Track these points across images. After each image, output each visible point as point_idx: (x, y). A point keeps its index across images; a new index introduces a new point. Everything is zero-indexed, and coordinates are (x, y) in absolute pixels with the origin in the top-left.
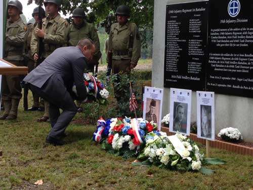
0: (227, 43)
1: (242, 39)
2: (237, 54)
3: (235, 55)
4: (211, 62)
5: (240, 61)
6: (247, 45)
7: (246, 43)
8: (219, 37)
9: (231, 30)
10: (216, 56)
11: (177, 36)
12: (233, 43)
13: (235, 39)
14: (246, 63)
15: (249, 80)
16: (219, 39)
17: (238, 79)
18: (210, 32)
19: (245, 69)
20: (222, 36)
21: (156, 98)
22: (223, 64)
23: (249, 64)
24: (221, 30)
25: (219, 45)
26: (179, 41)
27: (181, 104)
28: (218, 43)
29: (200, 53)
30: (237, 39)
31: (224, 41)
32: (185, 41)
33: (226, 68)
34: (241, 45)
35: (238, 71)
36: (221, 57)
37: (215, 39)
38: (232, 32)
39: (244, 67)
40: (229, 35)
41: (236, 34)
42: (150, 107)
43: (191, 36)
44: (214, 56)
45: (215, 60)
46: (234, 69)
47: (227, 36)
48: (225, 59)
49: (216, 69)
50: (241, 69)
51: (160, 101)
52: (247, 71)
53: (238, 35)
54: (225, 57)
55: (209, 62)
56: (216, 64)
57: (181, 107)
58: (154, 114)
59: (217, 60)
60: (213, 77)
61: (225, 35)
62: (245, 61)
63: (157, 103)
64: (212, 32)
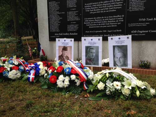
0: (99, 11)
1: (111, 7)
2: (107, 17)
3: (105, 17)
4: (86, 23)
5: (110, 20)
6: (115, 10)
7: (114, 9)
8: (92, 8)
9: (102, 2)
10: (90, 20)
11: (57, 11)
12: (103, 11)
13: (105, 8)
14: (115, 21)
15: (117, 31)
16: (92, 9)
17: (108, 31)
18: (84, 5)
19: (114, 25)
20: (94, 7)
21: (68, 45)
22: (95, 24)
23: (117, 21)
24: (93, 4)
25: (92, 13)
26: (59, 13)
27: (92, 47)
28: (91, 12)
29: (77, 19)
30: (107, 8)
31: (96, 10)
32: (64, 13)
33: (98, 26)
34: (110, 11)
35: (108, 26)
36: (94, 19)
37: (88, 10)
38: (103, 4)
39: (113, 24)
40: (99, 6)
41: (105, 4)
42: (62, 51)
43: (69, 9)
44: (88, 20)
45: (89, 22)
46: (105, 25)
47: (98, 7)
48: (97, 20)
49: (90, 27)
50: (111, 25)
51: (71, 47)
52: (116, 26)
53: (107, 5)
54: (97, 19)
55: (85, 23)
56: (90, 24)
57: (93, 49)
58: (66, 56)
59: (91, 22)
60: (89, 32)
61: (96, 7)
62: (114, 20)
63: (68, 49)
64: (86, 6)
